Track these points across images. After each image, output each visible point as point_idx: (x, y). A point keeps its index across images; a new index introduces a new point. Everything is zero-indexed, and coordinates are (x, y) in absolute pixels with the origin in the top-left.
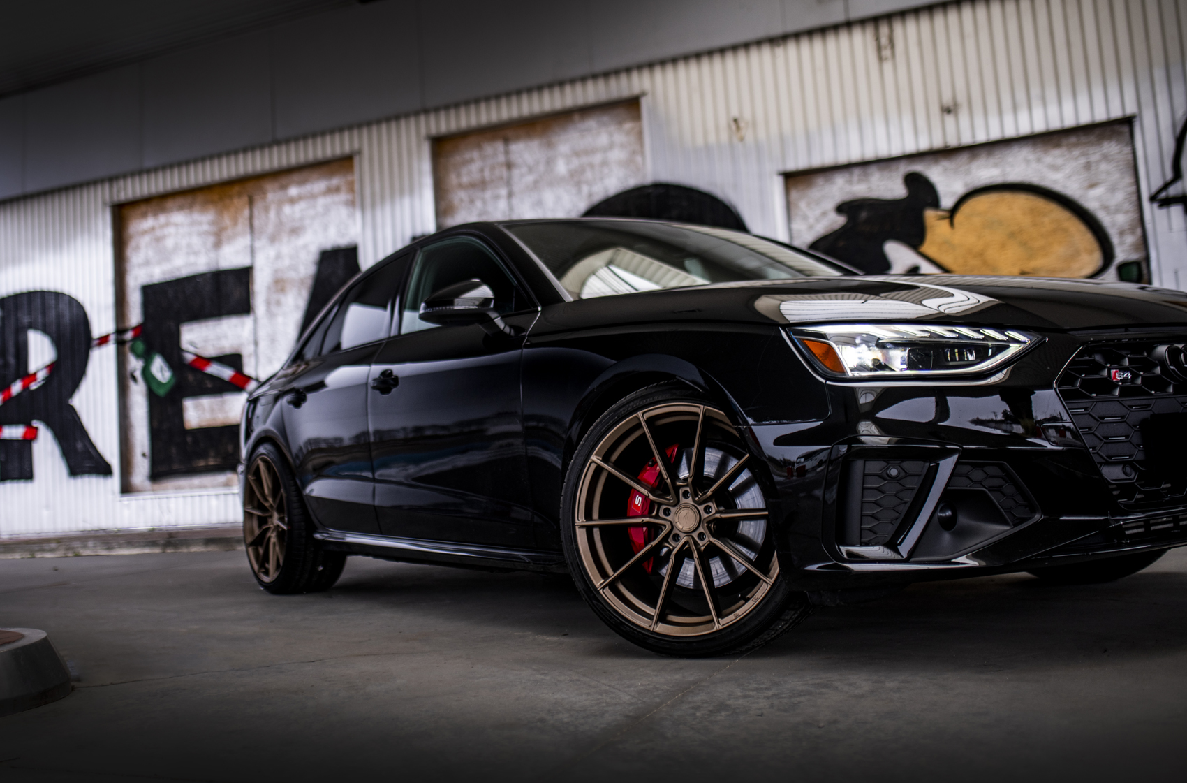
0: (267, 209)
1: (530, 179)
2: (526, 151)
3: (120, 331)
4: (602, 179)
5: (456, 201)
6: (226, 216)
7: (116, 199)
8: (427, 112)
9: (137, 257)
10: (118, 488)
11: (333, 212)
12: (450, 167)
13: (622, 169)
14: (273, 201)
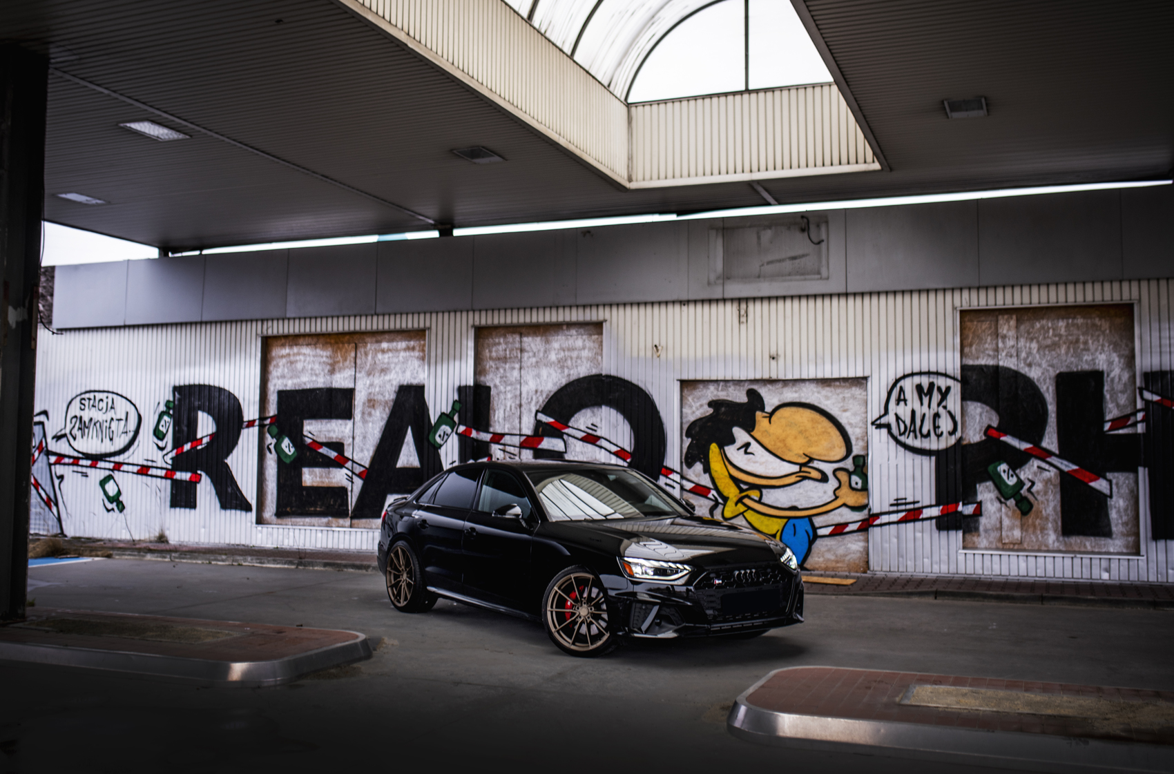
0: (366, 354)
1: (534, 360)
2: (533, 343)
3: (262, 418)
4: (577, 366)
5: (488, 367)
6: (339, 354)
7: (265, 333)
8: (474, 311)
9: (277, 371)
10: (254, 520)
11: (410, 362)
12: (486, 345)
13: (589, 362)
14: (371, 349)
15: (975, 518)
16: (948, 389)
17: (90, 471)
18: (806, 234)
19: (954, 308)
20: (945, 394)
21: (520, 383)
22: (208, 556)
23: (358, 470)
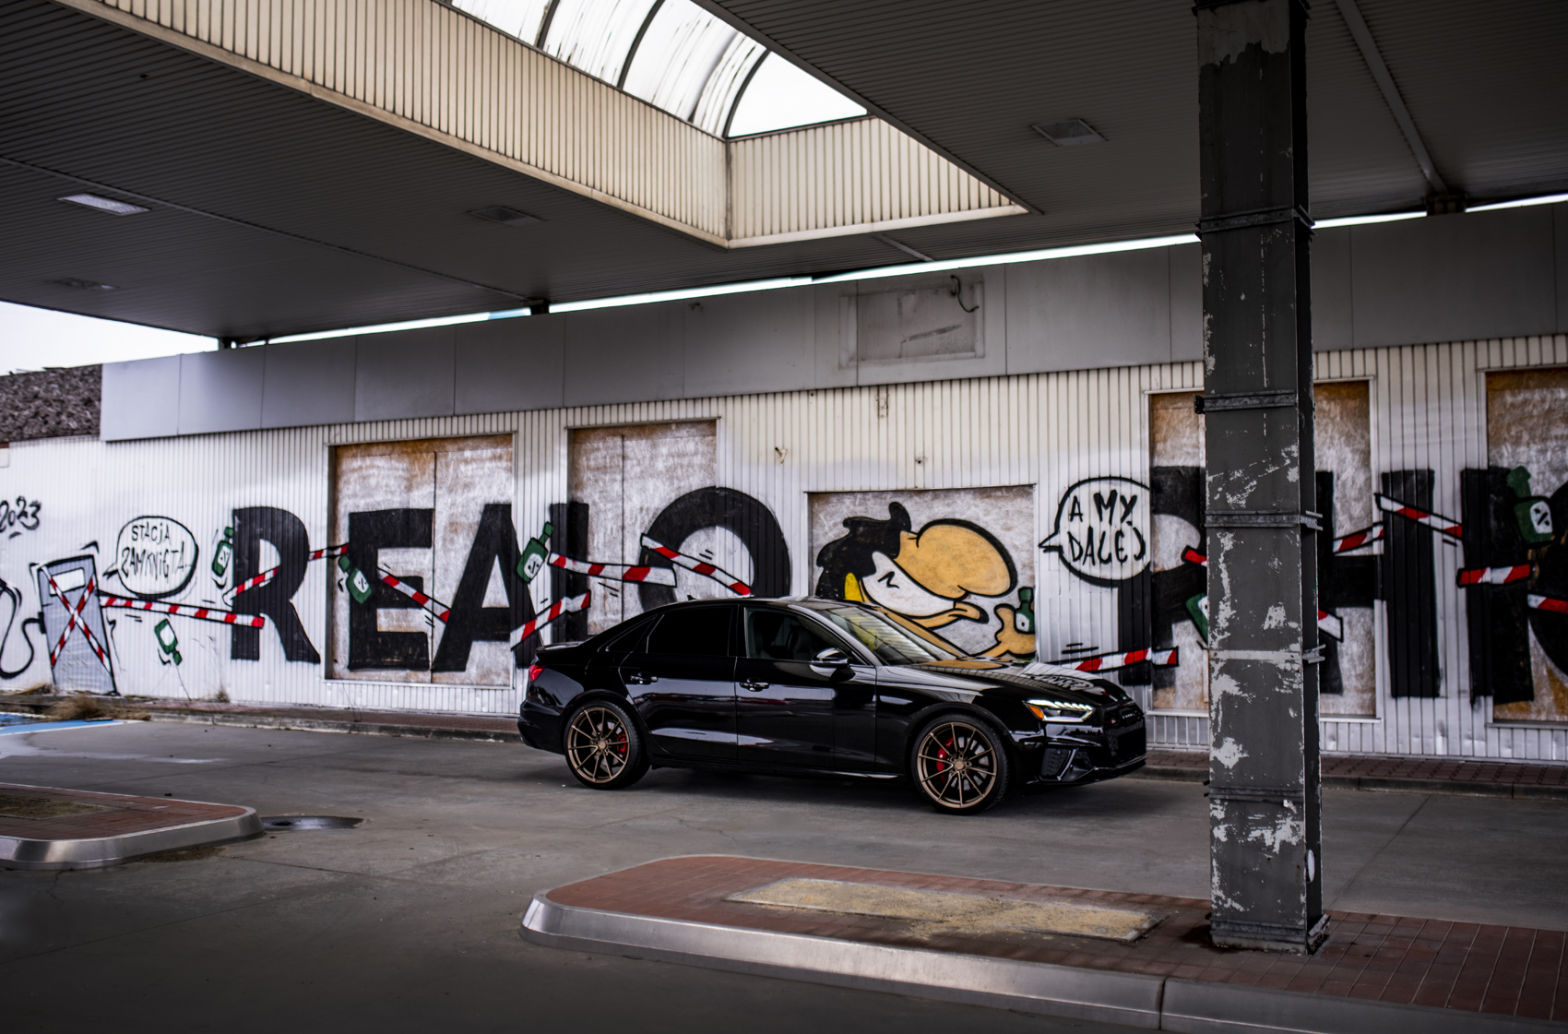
0: (447, 466)
1: (638, 469)
2: (636, 447)
3: (331, 548)
4: (688, 476)
5: (585, 479)
6: (417, 466)
7: (332, 441)
8: (567, 408)
9: (348, 489)
10: (323, 674)
11: (496, 474)
12: (582, 452)
13: (702, 471)
14: (452, 459)
15: (1171, 669)
16: (1134, 499)
17: (144, 615)
18: (956, 299)
19: (1141, 392)
20: (1129, 505)
21: (623, 499)
22: (254, 718)
23: (440, 610)
